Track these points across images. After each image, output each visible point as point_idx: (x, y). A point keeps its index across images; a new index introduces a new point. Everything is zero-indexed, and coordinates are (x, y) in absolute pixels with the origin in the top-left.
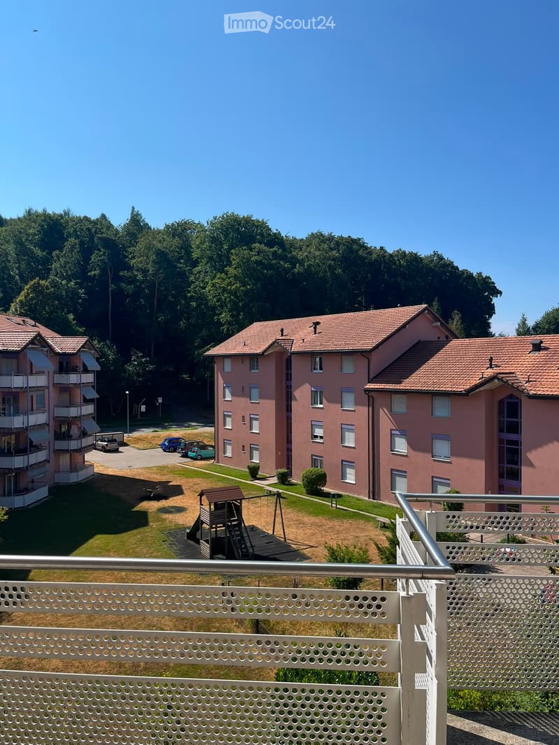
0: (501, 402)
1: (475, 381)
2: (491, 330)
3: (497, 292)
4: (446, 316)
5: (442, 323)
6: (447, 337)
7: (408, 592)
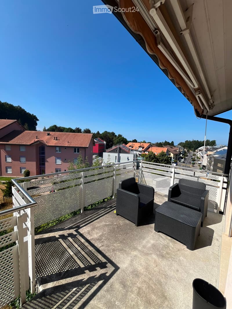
0: (40, 147)
1: (33, 142)
2: (36, 129)
3: (38, 120)
4: (23, 124)
5: (22, 126)
6: (24, 130)
7: (20, 214)
